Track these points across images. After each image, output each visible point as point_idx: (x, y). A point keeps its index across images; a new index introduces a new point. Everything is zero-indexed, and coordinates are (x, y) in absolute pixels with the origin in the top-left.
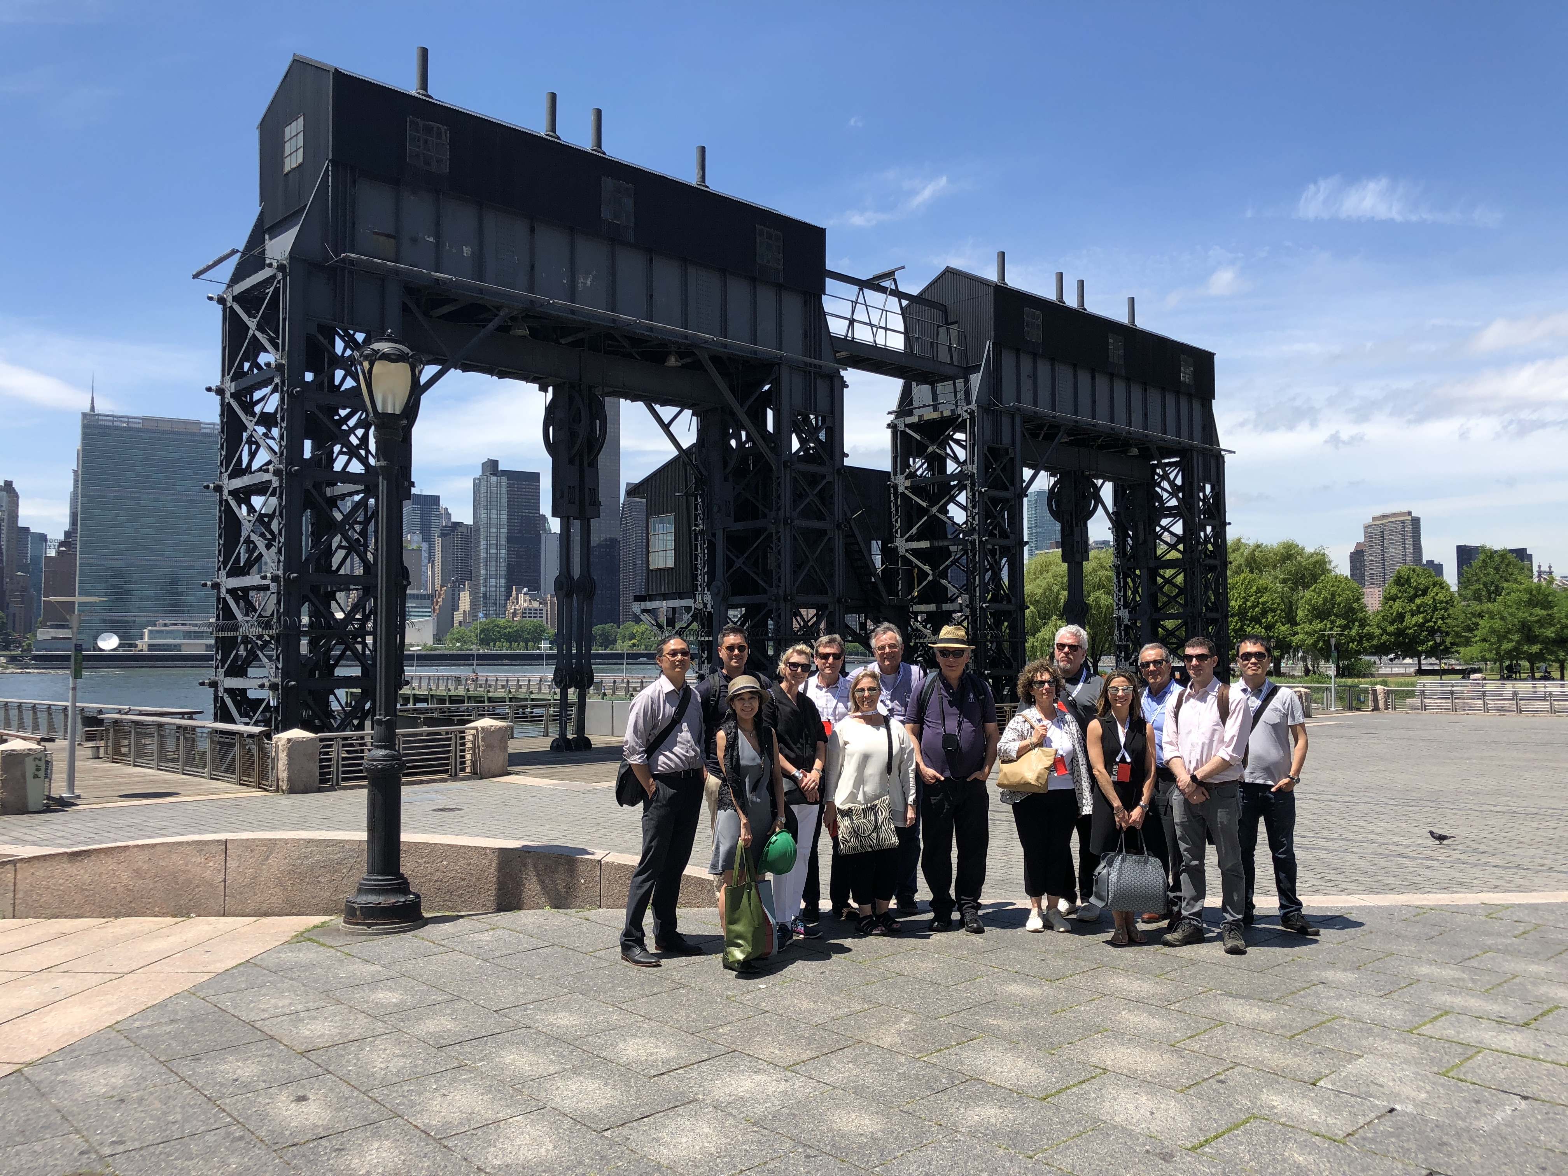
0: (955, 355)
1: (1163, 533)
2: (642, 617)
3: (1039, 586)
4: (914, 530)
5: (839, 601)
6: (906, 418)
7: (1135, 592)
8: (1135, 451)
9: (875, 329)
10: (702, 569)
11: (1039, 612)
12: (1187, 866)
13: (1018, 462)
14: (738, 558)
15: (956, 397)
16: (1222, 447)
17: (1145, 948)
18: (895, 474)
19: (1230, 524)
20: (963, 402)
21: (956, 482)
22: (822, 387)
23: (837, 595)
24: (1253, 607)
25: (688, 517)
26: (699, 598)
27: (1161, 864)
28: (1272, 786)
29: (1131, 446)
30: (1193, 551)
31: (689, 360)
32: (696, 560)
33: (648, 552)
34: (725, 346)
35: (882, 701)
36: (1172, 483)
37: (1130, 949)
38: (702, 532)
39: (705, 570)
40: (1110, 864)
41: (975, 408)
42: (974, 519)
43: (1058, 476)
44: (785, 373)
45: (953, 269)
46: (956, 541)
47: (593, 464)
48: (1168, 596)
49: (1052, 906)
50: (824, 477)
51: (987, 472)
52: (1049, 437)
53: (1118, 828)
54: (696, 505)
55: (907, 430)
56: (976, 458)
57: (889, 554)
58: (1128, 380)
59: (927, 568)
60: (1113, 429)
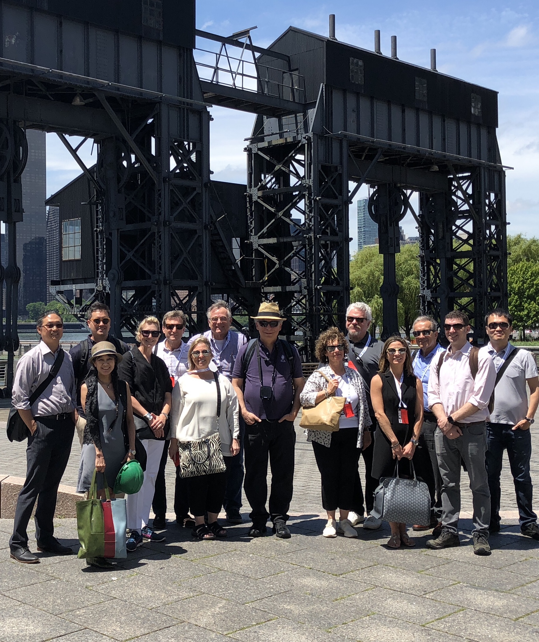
0: (296, 94)
1: (457, 231)
2: (57, 297)
3: (365, 272)
4: (265, 230)
5: (206, 284)
6: (259, 144)
7: (436, 276)
8: (436, 168)
9: (234, 75)
10: (102, 261)
11: (364, 292)
12: (446, 487)
13: (345, 177)
14: (129, 251)
15: (297, 126)
16: (503, 164)
17: (413, 550)
18: (250, 187)
19: (509, 223)
20: (302, 131)
21: (297, 193)
22: (193, 121)
23: (205, 280)
24: (529, 288)
25: (91, 221)
26: (100, 282)
27: (427, 487)
28: (513, 426)
29: (432, 164)
30: (481, 245)
31: (91, 100)
32: (98, 254)
33: (61, 248)
34: (118, 89)
35: (213, 360)
36: (464, 193)
37: (401, 551)
38: (101, 232)
39: (104, 261)
40: (386, 486)
41: (311, 136)
42: (310, 221)
43: (376, 187)
44: (164, 110)
45: (294, 28)
46: (297, 238)
47: (18, 180)
48: (461, 279)
49: (344, 517)
50: (194, 189)
51: (320, 184)
52: (370, 158)
53: (394, 458)
54: (97, 211)
55: (260, 153)
56: (312, 174)
57: (246, 248)
58: (431, 113)
59: (274, 259)
60: (418, 151)
